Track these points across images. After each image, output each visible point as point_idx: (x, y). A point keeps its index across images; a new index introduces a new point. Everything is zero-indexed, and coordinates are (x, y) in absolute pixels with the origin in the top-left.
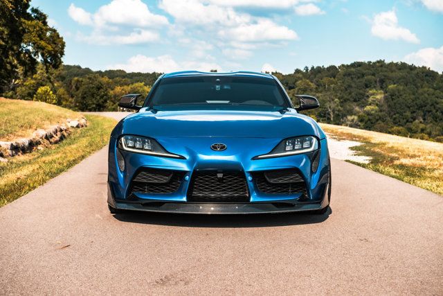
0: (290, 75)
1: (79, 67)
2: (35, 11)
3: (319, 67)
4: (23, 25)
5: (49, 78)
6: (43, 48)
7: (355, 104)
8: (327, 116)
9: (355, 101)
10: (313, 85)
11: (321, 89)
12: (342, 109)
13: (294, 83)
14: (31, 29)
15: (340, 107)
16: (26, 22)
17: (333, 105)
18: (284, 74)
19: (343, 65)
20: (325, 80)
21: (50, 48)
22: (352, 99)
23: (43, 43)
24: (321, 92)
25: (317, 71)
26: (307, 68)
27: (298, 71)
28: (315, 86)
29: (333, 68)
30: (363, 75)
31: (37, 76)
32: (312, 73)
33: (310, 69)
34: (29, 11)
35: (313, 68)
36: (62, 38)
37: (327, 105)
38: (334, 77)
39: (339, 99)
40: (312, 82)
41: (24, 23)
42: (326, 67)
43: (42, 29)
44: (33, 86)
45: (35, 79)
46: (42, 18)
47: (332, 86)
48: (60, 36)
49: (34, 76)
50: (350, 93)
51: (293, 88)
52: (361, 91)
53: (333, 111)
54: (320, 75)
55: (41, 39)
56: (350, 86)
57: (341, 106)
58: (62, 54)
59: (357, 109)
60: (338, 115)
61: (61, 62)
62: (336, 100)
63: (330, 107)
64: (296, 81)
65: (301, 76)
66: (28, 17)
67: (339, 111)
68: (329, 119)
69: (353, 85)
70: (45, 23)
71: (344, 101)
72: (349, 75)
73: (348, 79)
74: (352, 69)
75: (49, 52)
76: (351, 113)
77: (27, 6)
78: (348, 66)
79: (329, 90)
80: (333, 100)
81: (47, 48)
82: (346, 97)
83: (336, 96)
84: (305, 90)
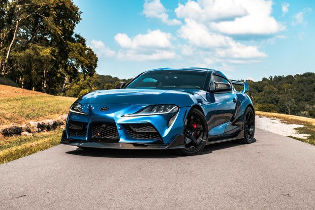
0: (259, 82)
1: (110, 77)
2: (77, 36)
3: (280, 77)
4: (69, 46)
5: (88, 84)
6: (82, 62)
7: (306, 102)
8: (286, 111)
9: (306, 100)
10: (276, 89)
11: (281, 92)
12: (296, 106)
13: (262, 88)
14: (74, 49)
15: (295, 105)
16: (71, 43)
17: (290, 104)
18: (255, 81)
19: (298, 75)
20: (285, 86)
21: (87, 62)
22: (304, 100)
23: (82, 58)
24: (281, 94)
25: (279, 79)
26: (271, 77)
27: (264, 79)
28: (277, 90)
29: (290, 77)
30: (312, 82)
31: (80, 82)
32: (275, 81)
33: (273, 78)
34: (73, 36)
35: (276, 77)
36: (96, 55)
37: (286, 103)
38: (291, 83)
39: (295, 99)
40: (275, 87)
41: (69, 44)
42: (285, 76)
43: (81, 49)
44: (78, 90)
45: (79, 84)
46: (82, 41)
47: (290, 90)
48: (95, 54)
49: (78, 83)
50: (303, 95)
51: (262, 91)
52: (311, 94)
53: (290, 108)
54: (280, 82)
55: (81, 56)
56: (303, 90)
57: (296, 105)
58: (96, 66)
59: (308, 106)
60: (294, 110)
61: (95, 72)
62: (293, 100)
63: (288, 105)
64: (264, 86)
65: (267, 83)
66: (73, 40)
67: (295, 108)
69: (305, 89)
70: (84, 45)
71: (298, 101)
72: (302, 82)
73: (301, 85)
74: (305, 78)
75: (87, 65)
76: (303, 109)
77: (72, 33)
78: (301, 75)
79: (287, 92)
80: (290, 100)
81: (85, 62)
82: (300, 98)
83: (292, 97)
84: (270, 93)
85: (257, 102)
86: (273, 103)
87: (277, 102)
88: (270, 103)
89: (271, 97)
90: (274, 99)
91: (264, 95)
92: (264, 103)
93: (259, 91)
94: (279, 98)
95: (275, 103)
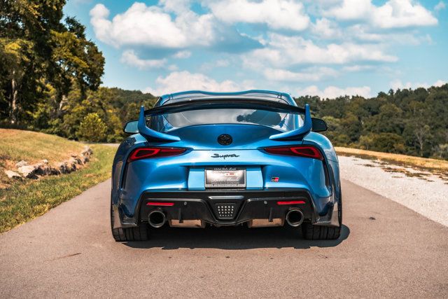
0: (372, 99)
1: (139, 93)
2: (70, 21)
3: (405, 90)
4: (53, 38)
6: (77, 66)
8: (416, 144)
10: (399, 110)
11: (408, 114)
12: (433, 136)
13: (378, 108)
14: (62, 43)
15: (430, 135)
16: (56, 33)
17: (423, 132)
18: (366, 98)
19: (433, 87)
20: (414, 104)
21: (84, 65)
22: (444, 126)
23: (76, 59)
24: (408, 118)
25: (404, 94)
26: (391, 91)
27: (381, 95)
28: (401, 111)
29: (421, 90)
31: (87, 101)
32: (398, 97)
33: (395, 92)
34: (63, 21)
35: (399, 91)
36: (101, 53)
37: (416, 132)
38: (423, 101)
39: (429, 125)
40: (398, 107)
41: (55, 35)
42: (413, 89)
43: (75, 42)
44: (82, 113)
45: (85, 105)
46: (79, 29)
47: (421, 110)
48: (99, 51)
49: (83, 102)
50: (442, 119)
51: (377, 113)
53: (423, 139)
54: (406, 98)
55: (75, 54)
56: (442, 111)
57: (432, 134)
60: (429, 143)
62: (426, 126)
63: (419, 135)
64: (380, 105)
65: (385, 100)
66: (61, 29)
67: (429, 138)
68: (418, 148)
69: (445, 109)
70: (81, 36)
71: (435, 127)
72: (441, 98)
73: (439, 103)
74: (444, 92)
75: (84, 70)
76: (443, 141)
77: (59, 14)
78: (438, 88)
79: (417, 115)
80: (423, 126)
81: (81, 66)
82: (437, 123)
83: (426, 122)
84: (390, 116)
85: (370, 130)
86: (395, 131)
87: (402, 130)
88: (391, 132)
89: (392, 123)
90: (398, 126)
91: (381, 120)
92: (382, 131)
93: (373, 114)
94: (405, 124)
95: (399, 131)
